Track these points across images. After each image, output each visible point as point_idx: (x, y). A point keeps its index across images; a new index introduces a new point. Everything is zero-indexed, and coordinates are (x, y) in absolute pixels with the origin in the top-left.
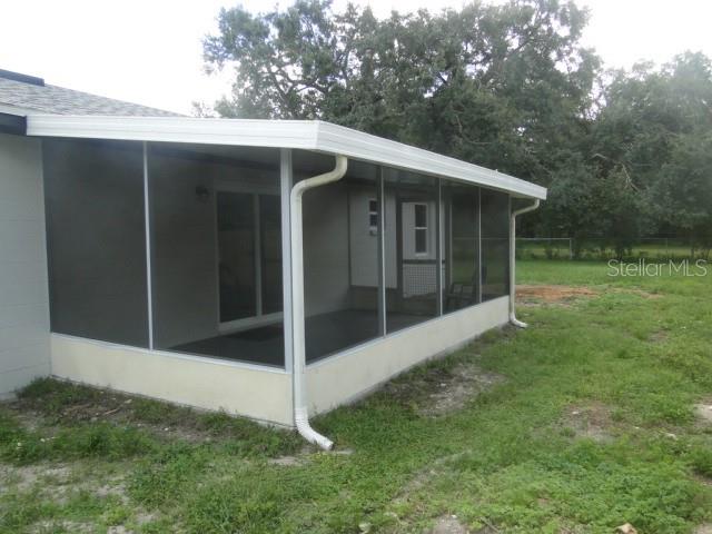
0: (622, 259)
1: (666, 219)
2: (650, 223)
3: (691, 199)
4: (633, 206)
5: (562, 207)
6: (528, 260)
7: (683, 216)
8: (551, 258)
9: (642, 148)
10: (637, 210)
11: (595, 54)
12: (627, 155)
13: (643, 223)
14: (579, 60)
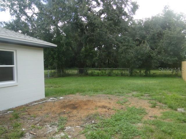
0: (147, 76)
1: (162, 60)
2: (156, 62)
3: (172, 53)
4: (150, 56)
5: (123, 57)
6: (114, 76)
7: (168, 60)
8: (123, 75)
9: (153, 35)
10: (152, 57)
11: (137, 4)
12: (148, 37)
13: (154, 62)
14: (132, 6)
